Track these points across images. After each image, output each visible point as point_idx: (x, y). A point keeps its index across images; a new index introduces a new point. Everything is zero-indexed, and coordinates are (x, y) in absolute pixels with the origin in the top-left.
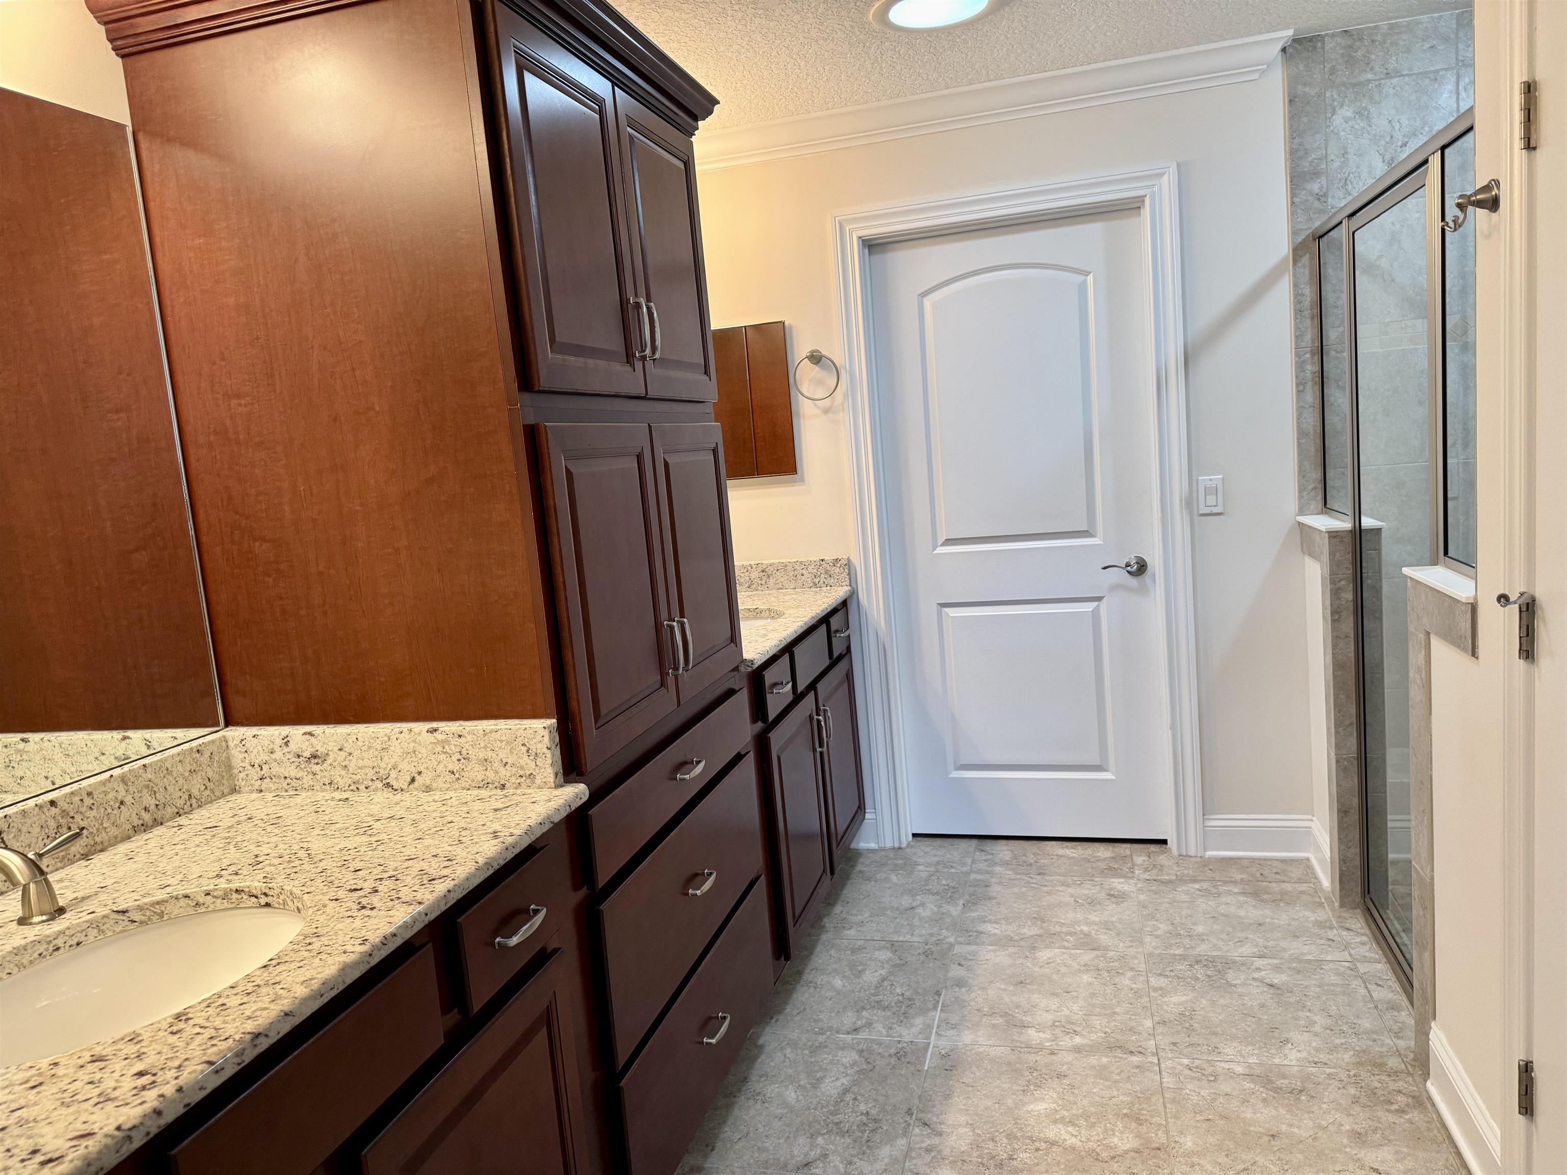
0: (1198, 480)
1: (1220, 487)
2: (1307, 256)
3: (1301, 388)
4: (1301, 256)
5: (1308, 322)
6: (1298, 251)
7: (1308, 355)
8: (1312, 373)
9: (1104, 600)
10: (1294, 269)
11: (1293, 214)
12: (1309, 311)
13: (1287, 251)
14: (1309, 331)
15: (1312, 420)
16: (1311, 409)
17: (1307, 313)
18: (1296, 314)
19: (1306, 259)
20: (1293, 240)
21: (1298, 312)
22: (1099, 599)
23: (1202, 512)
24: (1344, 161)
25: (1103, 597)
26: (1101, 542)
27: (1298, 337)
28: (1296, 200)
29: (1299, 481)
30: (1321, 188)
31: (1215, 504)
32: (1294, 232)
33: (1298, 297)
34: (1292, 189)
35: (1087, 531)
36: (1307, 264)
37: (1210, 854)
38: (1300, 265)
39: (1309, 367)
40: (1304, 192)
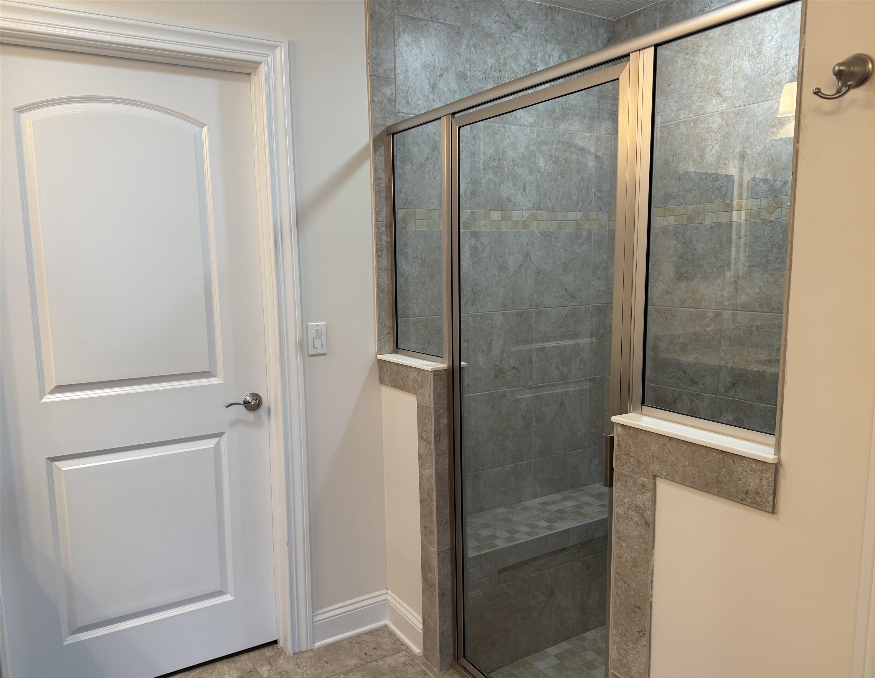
0: (307, 326)
1: (324, 331)
2: (383, 147)
3: (380, 254)
4: (379, 147)
5: (384, 202)
6: (377, 141)
7: (384, 228)
8: (386, 242)
9: (225, 435)
10: (374, 156)
11: (372, 111)
12: (385, 193)
13: (368, 140)
14: (385, 208)
15: (387, 279)
16: (386, 271)
17: (383, 194)
18: (376, 193)
19: (382, 150)
20: (373, 132)
21: (377, 192)
22: (220, 435)
23: (310, 353)
24: (406, 77)
25: (224, 433)
26: (222, 382)
27: (378, 213)
28: (376, 99)
29: (378, 328)
30: (391, 94)
31: (321, 346)
32: (374, 126)
33: (377, 179)
34: (372, 90)
35: (209, 372)
36: (383, 153)
37: (318, 644)
38: (378, 153)
39: (384, 238)
40: (380, 94)
